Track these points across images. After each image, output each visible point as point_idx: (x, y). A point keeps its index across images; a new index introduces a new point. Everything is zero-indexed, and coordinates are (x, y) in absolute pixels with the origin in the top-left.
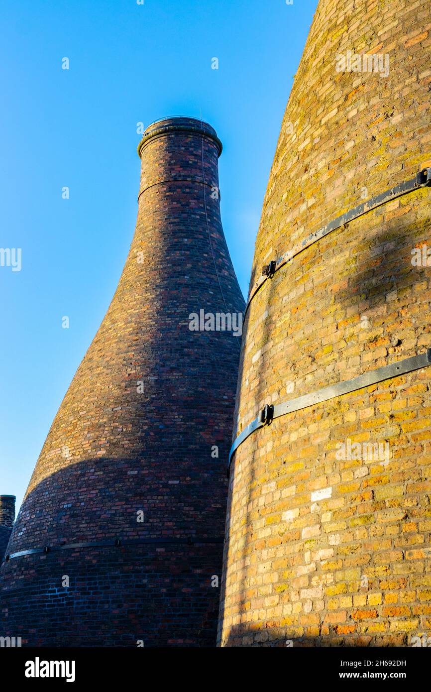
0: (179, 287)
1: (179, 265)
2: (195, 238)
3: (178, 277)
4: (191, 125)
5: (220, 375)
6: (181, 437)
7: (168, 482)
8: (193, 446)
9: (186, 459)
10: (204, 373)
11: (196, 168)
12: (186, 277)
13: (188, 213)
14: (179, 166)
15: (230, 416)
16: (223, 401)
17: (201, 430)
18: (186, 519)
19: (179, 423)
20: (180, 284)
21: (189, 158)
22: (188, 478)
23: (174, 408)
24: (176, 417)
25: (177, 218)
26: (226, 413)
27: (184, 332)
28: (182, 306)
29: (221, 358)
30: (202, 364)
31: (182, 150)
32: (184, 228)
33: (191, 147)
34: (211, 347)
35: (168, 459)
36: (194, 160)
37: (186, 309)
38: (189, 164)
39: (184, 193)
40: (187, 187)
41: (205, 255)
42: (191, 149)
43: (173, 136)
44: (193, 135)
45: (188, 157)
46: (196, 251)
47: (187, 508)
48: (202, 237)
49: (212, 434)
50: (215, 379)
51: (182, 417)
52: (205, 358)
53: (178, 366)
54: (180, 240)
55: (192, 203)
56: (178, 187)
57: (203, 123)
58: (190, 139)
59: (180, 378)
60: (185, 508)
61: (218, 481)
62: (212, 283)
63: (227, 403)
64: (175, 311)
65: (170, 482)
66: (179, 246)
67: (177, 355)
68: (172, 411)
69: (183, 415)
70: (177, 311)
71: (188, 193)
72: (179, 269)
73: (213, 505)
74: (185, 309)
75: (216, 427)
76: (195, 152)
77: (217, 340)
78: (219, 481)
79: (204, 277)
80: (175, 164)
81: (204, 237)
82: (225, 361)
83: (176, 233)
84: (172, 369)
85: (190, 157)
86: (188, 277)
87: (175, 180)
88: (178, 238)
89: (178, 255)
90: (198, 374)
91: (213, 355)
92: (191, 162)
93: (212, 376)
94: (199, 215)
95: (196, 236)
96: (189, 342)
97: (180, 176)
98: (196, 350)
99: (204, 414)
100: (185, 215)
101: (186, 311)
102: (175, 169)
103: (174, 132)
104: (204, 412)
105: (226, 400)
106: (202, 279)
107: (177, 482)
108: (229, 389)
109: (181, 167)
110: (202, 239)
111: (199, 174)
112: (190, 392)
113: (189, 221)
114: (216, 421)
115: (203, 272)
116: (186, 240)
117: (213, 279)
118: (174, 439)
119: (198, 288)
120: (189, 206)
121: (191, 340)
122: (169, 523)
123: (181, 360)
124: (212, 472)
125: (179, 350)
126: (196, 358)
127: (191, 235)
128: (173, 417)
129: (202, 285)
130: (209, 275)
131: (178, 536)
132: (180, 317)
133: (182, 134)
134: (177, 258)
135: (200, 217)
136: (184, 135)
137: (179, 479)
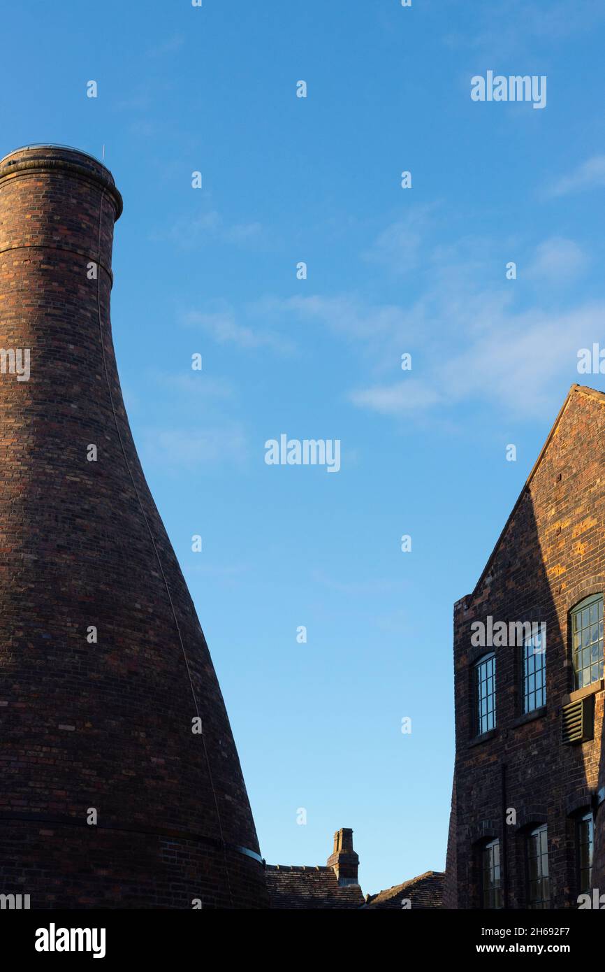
0: (63, 418)
1: (62, 384)
2: (84, 347)
3: (61, 403)
4: (88, 166)
5: (129, 570)
6: (77, 657)
7: (57, 727)
8: (96, 676)
9: (84, 693)
10: (106, 562)
11: (90, 237)
12: (72, 406)
13: (76, 305)
14: (65, 227)
15: (144, 636)
16: (135, 611)
17: (106, 652)
18: (85, 789)
19: (73, 635)
20: (63, 415)
21: (82, 219)
22: (88, 725)
23: (65, 610)
24: (69, 624)
25: (58, 308)
26: (139, 630)
27: (75, 493)
28: (68, 451)
29: (129, 543)
30: (104, 548)
31: (73, 204)
32: (69, 327)
33: (87, 202)
34: (113, 523)
35: (57, 690)
36: (88, 223)
37: (76, 456)
38: (81, 228)
39: (71, 271)
40: (75, 264)
41: (98, 377)
42: (86, 205)
43: (60, 177)
44: (90, 183)
45: (80, 215)
46: (86, 368)
47: (87, 772)
48: (94, 347)
49: (121, 661)
50: (122, 575)
51: (77, 626)
52: (107, 539)
53: (68, 543)
54: (63, 344)
55: (81, 291)
56: (63, 261)
57: (105, 168)
58: (85, 189)
59: (72, 563)
60: (84, 770)
61: (130, 733)
62: (110, 424)
63: (140, 616)
64: (59, 455)
65: (61, 727)
66: (62, 354)
67: (66, 526)
68: (62, 614)
69: (80, 624)
70: (63, 457)
71: (76, 273)
72: (62, 390)
73: (124, 772)
74: (72, 455)
75: (127, 651)
76: (90, 212)
77: (121, 513)
78: (132, 734)
79: (98, 411)
80: (59, 222)
81: (97, 349)
82: (134, 549)
83: (57, 332)
84: (60, 549)
85: (83, 217)
86: (75, 407)
87: (59, 248)
88: (59, 340)
89: (59, 367)
90: (98, 562)
91: (118, 536)
92: (84, 226)
93: (118, 569)
94: (91, 312)
95: (85, 344)
96: (82, 509)
97: (67, 243)
98: (94, 525)
99: (110, 626)
100: (71, 307)
101: (75, 459)
102: (60, 231)
103: (63, 172)
104: (109, 623)
105: (140, 611)
106: (96, 414)
107: (73, 728)
108: (142, 594)
109: (69, 229)
110: (93, 351)
111: (93, 247)
112: (88, 588)
113: (76, 318)
114: (127, 640)
115: (96, 403)
116: (72, 347)
117: (109, 417)
118: (67, 660)
119: (90, 427)
120: (76, 294)
121: (86, 507)
122: (59, 791)
123: (73, 536)
124: (122, 719)
125: (70, 519)
126: (95, 537)
127: (80, 342)
128: (63, 624)
129: (96, 424)
130: (104, 410)
131: (74, 814)
132: (68, 467)
133: (74, 178)
134: (59, 372)
135: (92, 316)
136: (77, 181)
137: (74, 724)
